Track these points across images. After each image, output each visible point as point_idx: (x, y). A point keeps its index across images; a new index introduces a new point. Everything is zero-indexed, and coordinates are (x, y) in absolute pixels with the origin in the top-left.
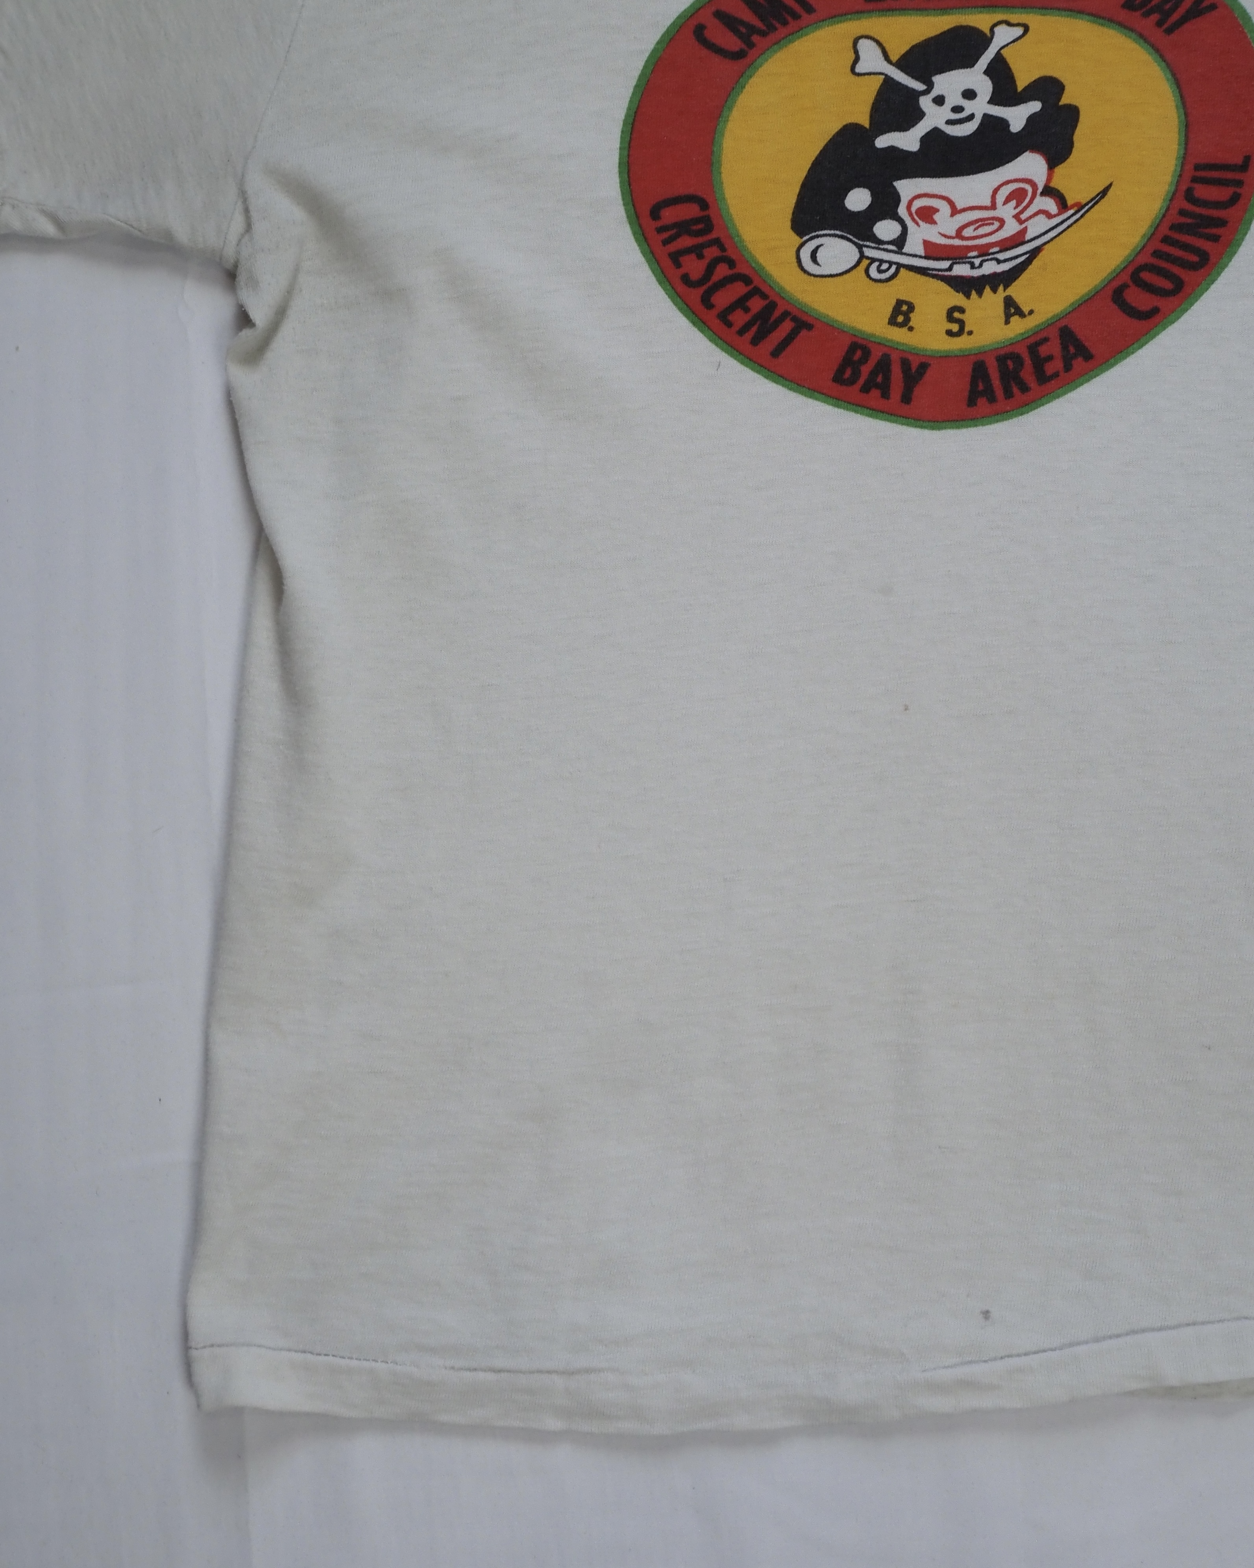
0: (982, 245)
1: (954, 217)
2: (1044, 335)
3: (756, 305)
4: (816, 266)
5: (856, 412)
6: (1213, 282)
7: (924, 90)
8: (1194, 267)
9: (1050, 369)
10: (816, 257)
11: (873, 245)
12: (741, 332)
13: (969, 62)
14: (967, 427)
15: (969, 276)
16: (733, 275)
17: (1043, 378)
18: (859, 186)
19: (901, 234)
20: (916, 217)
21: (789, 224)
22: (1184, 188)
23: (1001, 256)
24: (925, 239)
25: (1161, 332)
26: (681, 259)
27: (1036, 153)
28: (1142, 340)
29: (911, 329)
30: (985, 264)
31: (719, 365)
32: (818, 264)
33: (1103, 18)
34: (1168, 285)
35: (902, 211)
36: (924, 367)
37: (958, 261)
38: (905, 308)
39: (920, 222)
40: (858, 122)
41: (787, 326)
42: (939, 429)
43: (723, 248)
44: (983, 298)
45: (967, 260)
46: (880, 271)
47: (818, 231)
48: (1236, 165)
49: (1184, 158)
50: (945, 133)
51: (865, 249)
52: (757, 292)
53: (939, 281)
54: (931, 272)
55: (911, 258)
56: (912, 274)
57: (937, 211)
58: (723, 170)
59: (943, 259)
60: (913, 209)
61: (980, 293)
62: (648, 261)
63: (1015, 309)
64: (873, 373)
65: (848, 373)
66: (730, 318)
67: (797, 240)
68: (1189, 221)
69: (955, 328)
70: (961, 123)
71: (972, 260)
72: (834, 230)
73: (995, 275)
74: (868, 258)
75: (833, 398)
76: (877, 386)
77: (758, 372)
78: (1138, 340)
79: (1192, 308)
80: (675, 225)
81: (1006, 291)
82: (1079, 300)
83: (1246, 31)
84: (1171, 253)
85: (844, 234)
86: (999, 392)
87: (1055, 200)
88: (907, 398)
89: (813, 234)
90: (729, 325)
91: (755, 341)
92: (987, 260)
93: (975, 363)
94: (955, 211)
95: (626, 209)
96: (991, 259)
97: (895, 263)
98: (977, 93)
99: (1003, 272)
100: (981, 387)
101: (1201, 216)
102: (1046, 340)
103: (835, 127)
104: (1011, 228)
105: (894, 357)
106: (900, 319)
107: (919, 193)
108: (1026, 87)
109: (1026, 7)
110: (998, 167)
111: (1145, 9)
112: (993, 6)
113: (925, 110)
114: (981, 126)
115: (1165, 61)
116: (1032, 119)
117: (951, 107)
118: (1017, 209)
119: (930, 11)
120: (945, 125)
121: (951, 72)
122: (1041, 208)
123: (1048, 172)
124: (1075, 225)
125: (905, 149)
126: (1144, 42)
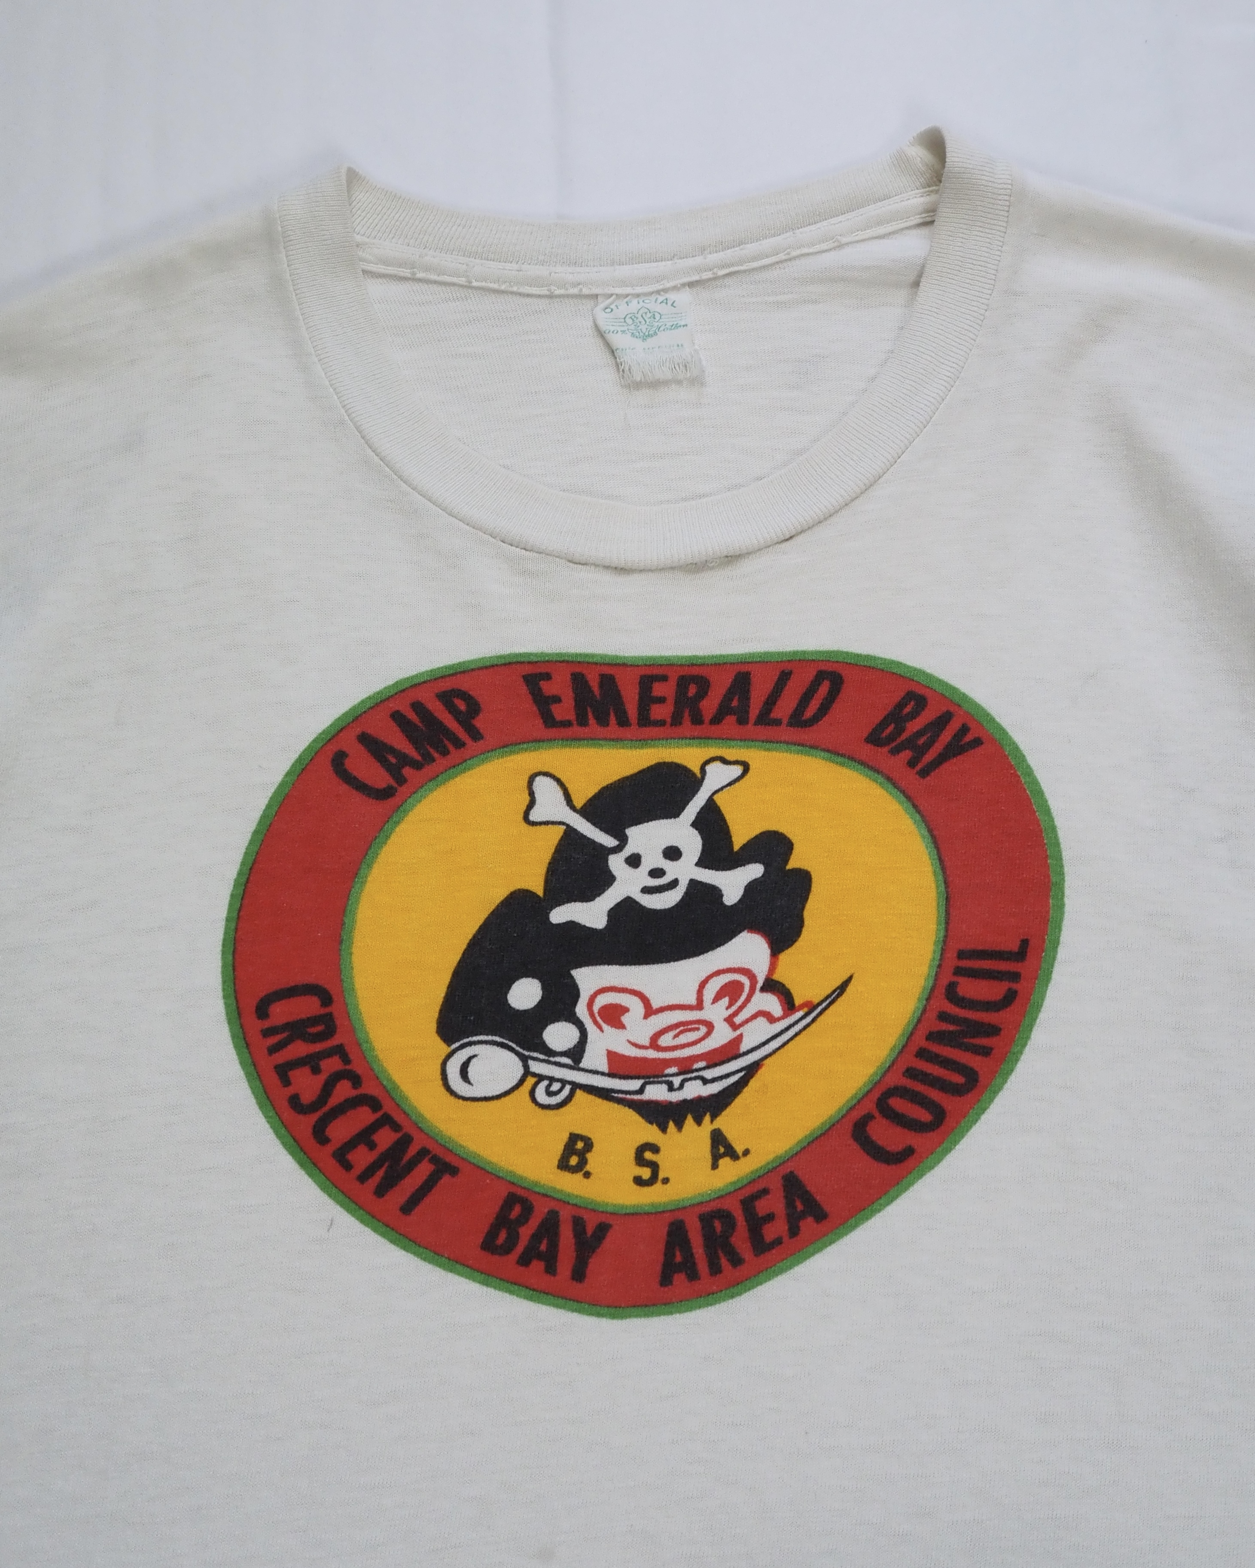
0: (683, 1058)
1: (649, 1019)
2: (760, 1186)
3: (385, 1139)
4: (467, 1084)
5: (511, 1293)
6: (984, 1110)
7: (615, 847)
8: (958, 1091)
9: (770, 1232)
10: (467, 1073)
11: (542, 1057)
12: (363, 1178)
13: (674, 811)
14: (659, 1314)
15: (666, 1101)
16: (357, 1097)
17: (761, 1246)
18: (527, 976)
19: (578, 1042)
20: (598, 1019)
21: (433, 1026)
22: (945, 982)
23: (709, 1074)
24: (610, 1049)
25: (917, 1180)
26: (290, 1073)
27: (755, 933)
28: (892, 1192)
29: (587, 1175)
30: (686, 1084)
31: (331, 1224)
32: (469, 1083)
33: (843, 755)
34: (925, 1117)
35: (581, 1010)
36: (603, 1229)
37: (652, 1080)
38: (580, 1145)
39: (605, 1026)
40: (529, 888)
41: (424, 1169)
42: (622, 1317)
43: (346, 1060)
44: (684, 1129)
45: (664, 1079)
46: (550, 1094)
47: (472, 1036)
48: (1010, 952)
49: (945, 942)
50: (641, 905)
51: (531, 1062)
52: (387, 1121)
53: (627, 1108)
54: (616, 1095)
55: (590, 1075)
56: (591, 1098)
57: (626, 1010)
58: (354, 950)
59: (632, 1078)
60: (596, 1008)
61: (680, 1126)
62: (248, 1075)
63: (724, 1147)
64: (536, 1237)
65: (503, 1236)
66: (350, 1157)
67: (443, 1049)
68: (952, 1028)
69: (646, 1173)
70: (660, 892)
71: (671, 1079)
72: (492, 1035)
73: (700, 1100)
74: (534, 1075)
75: (482, 1273)
76: (540, 1256)
77: (383, 1235)
78: (885, 1192)
79: (957, 1147)
80: (287, 1026)
81: (715, 1122)
82: (810, 1135)
83: (1019, 773)
84: (929, 1071)
85: (505, 1041)
86: (702, 1266)
87: (778, 998)
88: (579, 1274)
89: (466, 1040)
90: (348, 1166)
91: (381, 1191)
92: (690, 1079)
93: (672, 1224)
94: (650, 1011)
95: (225, 1003)
96: (696, 1078)
97: (570, 1083)
98: (683, 852)
99: (712, 1096)
100: (678, 1258)
101: (966, 1020)
102: (765, 1191)
103: (500, 894)
104: (722, 1035)
105: (565, 1215)
106: (574, 1161)
107: (604, 986)
108: (744, 845)
109: (746, 739)
110: (707, 951)
111: (893, 745)
112: (705, 738)
113: (615, 873)
114: (687, 896)
115: (919, 812)
116: (751, 888)
117: (648, 869)
118: (729, 1010)
119: (626, 742)
120: (641, 894)
121: (650, 823)
122: (761, 1009)
123: (771, 959)
124: (804, 1033)
125: (588, 925)
126: (893, 787)
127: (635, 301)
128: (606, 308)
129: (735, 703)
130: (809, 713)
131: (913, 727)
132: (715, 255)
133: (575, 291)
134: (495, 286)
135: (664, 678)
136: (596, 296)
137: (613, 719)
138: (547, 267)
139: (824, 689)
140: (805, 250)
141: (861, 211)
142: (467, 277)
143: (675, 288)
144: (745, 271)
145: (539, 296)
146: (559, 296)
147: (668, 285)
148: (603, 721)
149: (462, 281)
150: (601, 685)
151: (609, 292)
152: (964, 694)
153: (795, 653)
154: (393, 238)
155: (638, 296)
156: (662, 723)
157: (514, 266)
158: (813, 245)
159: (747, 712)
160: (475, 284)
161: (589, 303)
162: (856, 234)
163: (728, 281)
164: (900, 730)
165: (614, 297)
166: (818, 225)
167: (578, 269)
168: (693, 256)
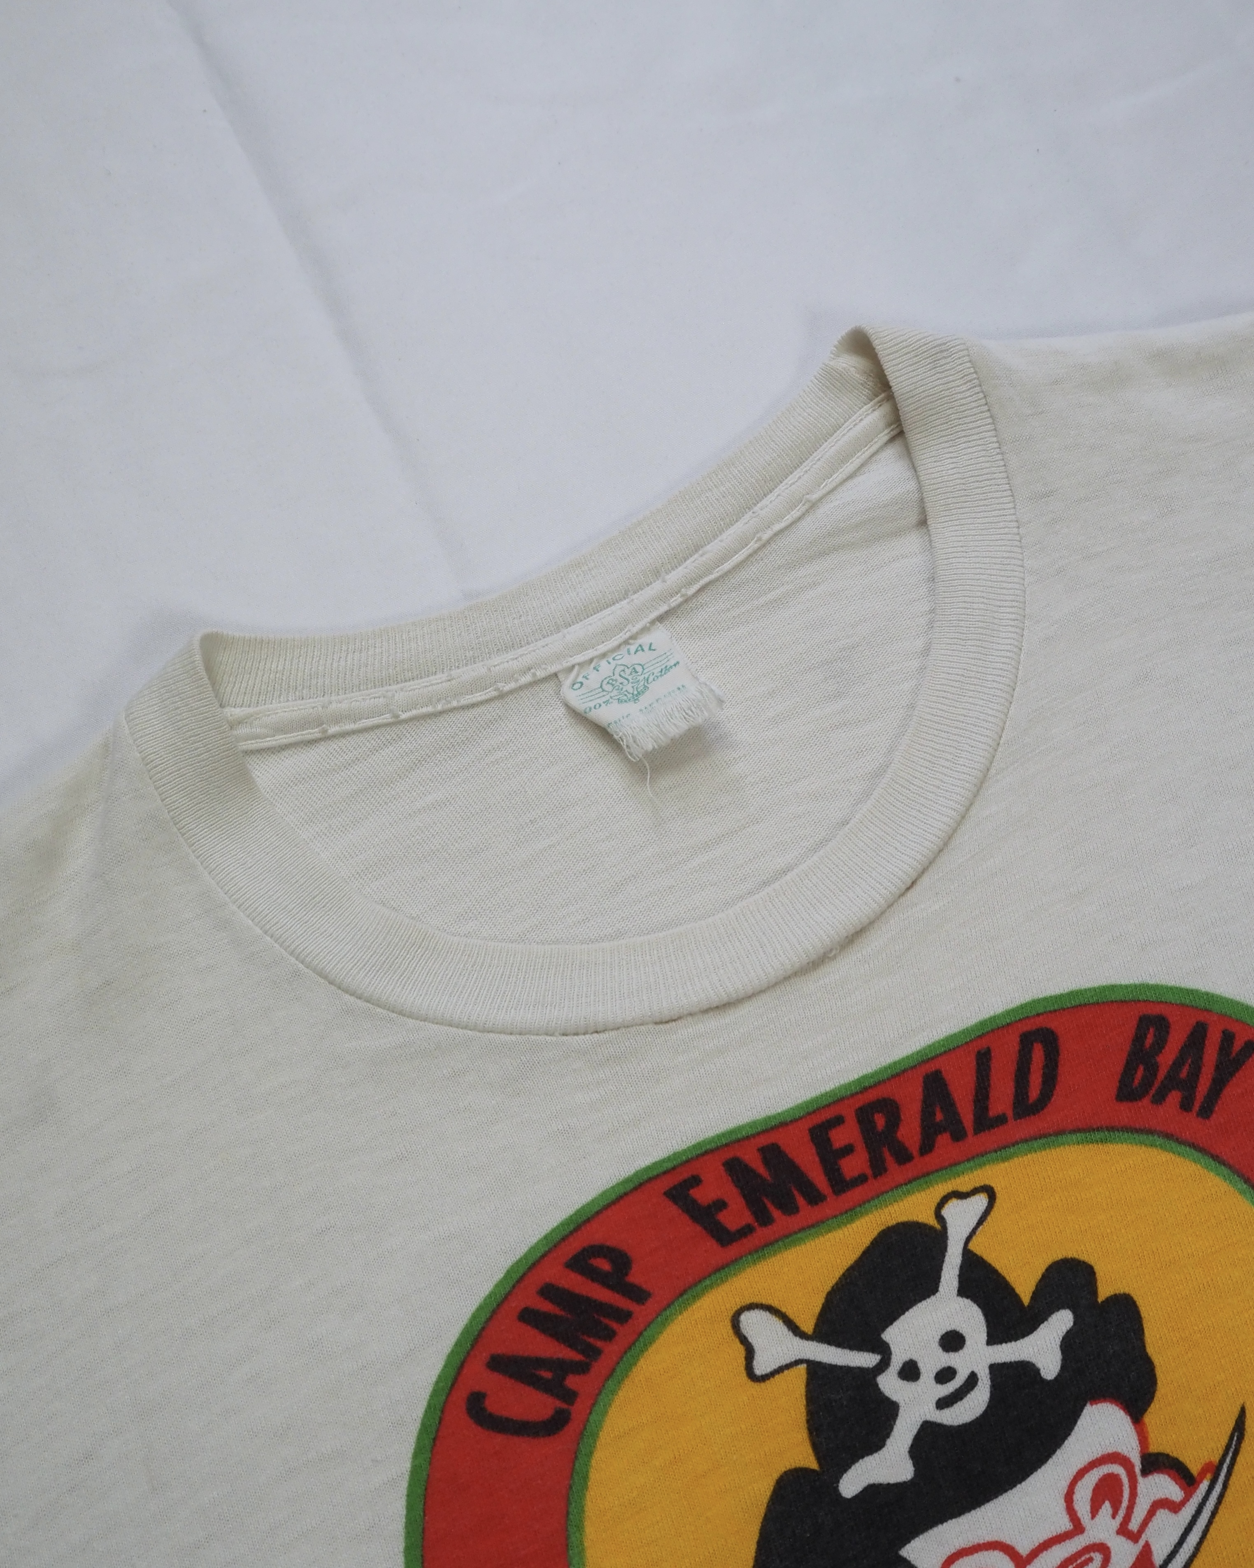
7: (878, 1364)
13: (929, 1287)
27: (1101, 1402)
33: (1098, 1129)
40: (798, 1465)
50: (944, 1427)
70: (961, 1399)
87: (1169, 1475)
94: (1020, 1562)
98: (964, 1334)
103: (763, 1489)
104: (1125, 1554)
107: (949, 1554)
108: (1034, 1293)
109: (976, 1157)
110: (1054, 1452)
111: (1152, 1092)
112: (923, 1176)
113: (894, 1398)
114: (995, 1389)
115: (1223, 1163)
116: (1068, 1344)
117: (933, 1375)
118: (1117, 1517)
119: (830, 1222)
120: (938, 1412)
121: (907, 1313)
122: (1153, 1499)
123: (1136, 1428)
124: (1222, 1508)
125: (892, 1481)
126: (1177, 1145)
127: (603, 663)
128: (573, 685)
129: (939, 1117)
130: (1034, 1093)
131: (1166, 1058)
132: (673, 573)
133: (527, 679)
134: (430, 709)
135: (838, 1121)
136: (556, 675)
137: (801, 1201)
138: (482, 663)
139: (1038, 1054)
140: (777, 527)
141: (816, 455)
142: (390, 711)
143: (645, 630)
144: (717, 580)
145: (488, 701)
146: (511, 692)
147: (635, 630)
148: (789, 1208)
149: (387, 718)
150: (766, 1162)
151: (569, 664)
152: (1207, 994)
153: (983, 1023)
154: (280, 696)
155: (604, 655)
156: (862, 1179)
157: (441, 677)
158: (780, 517)
159: (960, 1122)
160: (404, 716)
161: (549, 687)
162: (824, 484)
163: (704, 598)
164: (1152, 1069)
165: (577, 668)
166: (777, 491)
167: (520, 651)
168: (648, 585)
